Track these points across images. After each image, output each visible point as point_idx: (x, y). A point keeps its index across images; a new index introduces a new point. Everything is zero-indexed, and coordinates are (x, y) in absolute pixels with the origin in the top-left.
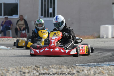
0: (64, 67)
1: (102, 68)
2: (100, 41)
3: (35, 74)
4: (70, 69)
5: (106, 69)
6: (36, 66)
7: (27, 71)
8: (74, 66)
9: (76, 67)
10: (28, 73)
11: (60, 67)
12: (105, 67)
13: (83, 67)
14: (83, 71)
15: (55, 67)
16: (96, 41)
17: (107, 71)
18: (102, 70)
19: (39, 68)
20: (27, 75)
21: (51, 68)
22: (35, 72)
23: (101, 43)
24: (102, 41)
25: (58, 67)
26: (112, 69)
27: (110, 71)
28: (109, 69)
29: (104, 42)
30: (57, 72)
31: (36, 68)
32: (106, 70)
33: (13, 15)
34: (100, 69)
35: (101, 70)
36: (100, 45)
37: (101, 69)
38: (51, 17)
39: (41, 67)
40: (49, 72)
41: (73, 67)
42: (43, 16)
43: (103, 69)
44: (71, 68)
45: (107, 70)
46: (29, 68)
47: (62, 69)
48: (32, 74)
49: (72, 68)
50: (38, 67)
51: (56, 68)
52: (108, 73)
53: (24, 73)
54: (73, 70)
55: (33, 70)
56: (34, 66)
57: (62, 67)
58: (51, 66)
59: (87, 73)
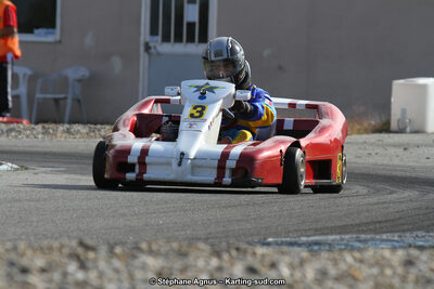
0: (202, 250)
1: (355, 258)
2: (385, 146)
3: (70, 279)
4: (226, 257)
5: (372, 262)
6: (81, 244)
7: (40, 262)
8: (243, 246)
10: (43, 270)
11: (184, 249)
12: (369, 254)
14: (273, 265)
16: (372, 144)
17: (375, 271)
18: (358, 265)
19: (94, 250)
20: (34, 279)
21: (142, 251)
22: (72, 267)
23: (392, 151)
24: (394, 146)
25: (172, 249)
27: (388, 272)
29: (405, 149)
30: (163, 268)
31: (80, 251)
33: (36, 31)
34: (345, 260)
35: (350, 267)
36: (385, 162)
38: (191, 39)
39: (103, 251)
41: (238, 249)
42: (159, 38)
43: (361, 261)
44: (230, 255)
45: (377, 264)
46: (50, 249)
47: (190, 260)
48: (57, 276)
49: (234, 253)
50: (87, 248)
52: (375, 277)
53: (25, 271)
54: (232, 264)
55: (65, 260)
56: (74, 243)
57: (190, 250)
58: (144, 246)
59: (292, 275)
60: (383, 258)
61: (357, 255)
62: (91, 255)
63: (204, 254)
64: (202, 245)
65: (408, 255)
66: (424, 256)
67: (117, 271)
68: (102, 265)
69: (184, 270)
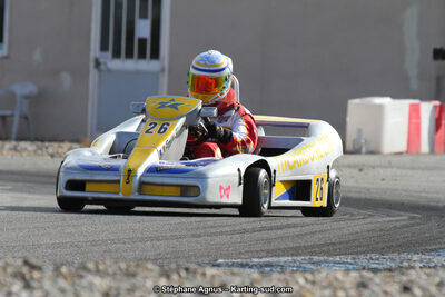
0: (151, 270)
1: (306, 280)
4: (175, 277)
5: (324, 284)
6: (26, 263)
8: (193, 266)
9: (200, 270)
11: (132, 269)
12: (321, 276)
13: (233, 274)
15: (110, 271)
17: (327, 292)
18: (309, 286)
19: (39, 269)
21: (89, 271)
22: (17, 287)
24: (349, 166)
25: (120, 269)
26: (348, 285)
27: (341, 294)
28: (335, 283)
29: (360, 170)
30: (110, 288)
31: (25, 270)
32: (325, 288)
34: (297, 283)
35: (302, 287)
37: (302, 281)
38: (142, 55)
39: (49, 270)
40: (78, 288)
41: (187, 270)
42: (109, 54)
43: (313, 283)
44: (180, 276)
45: (330, 285)
47: (139, 280)
49: (183, 273)
50: (33, 267)
51: (115, 274)
55: (10, 280)
56: (19, 262)
57: (139, 270)
58: (91, 265)
60: (336, 279)
61: (309, 277)
62: (36, 274)
63: (153, 274)
64: (150, 266)
65: (362, 276)
66: (378, 279)
67: (63, 291)
68: (47, 285)
69: (131, 291)
